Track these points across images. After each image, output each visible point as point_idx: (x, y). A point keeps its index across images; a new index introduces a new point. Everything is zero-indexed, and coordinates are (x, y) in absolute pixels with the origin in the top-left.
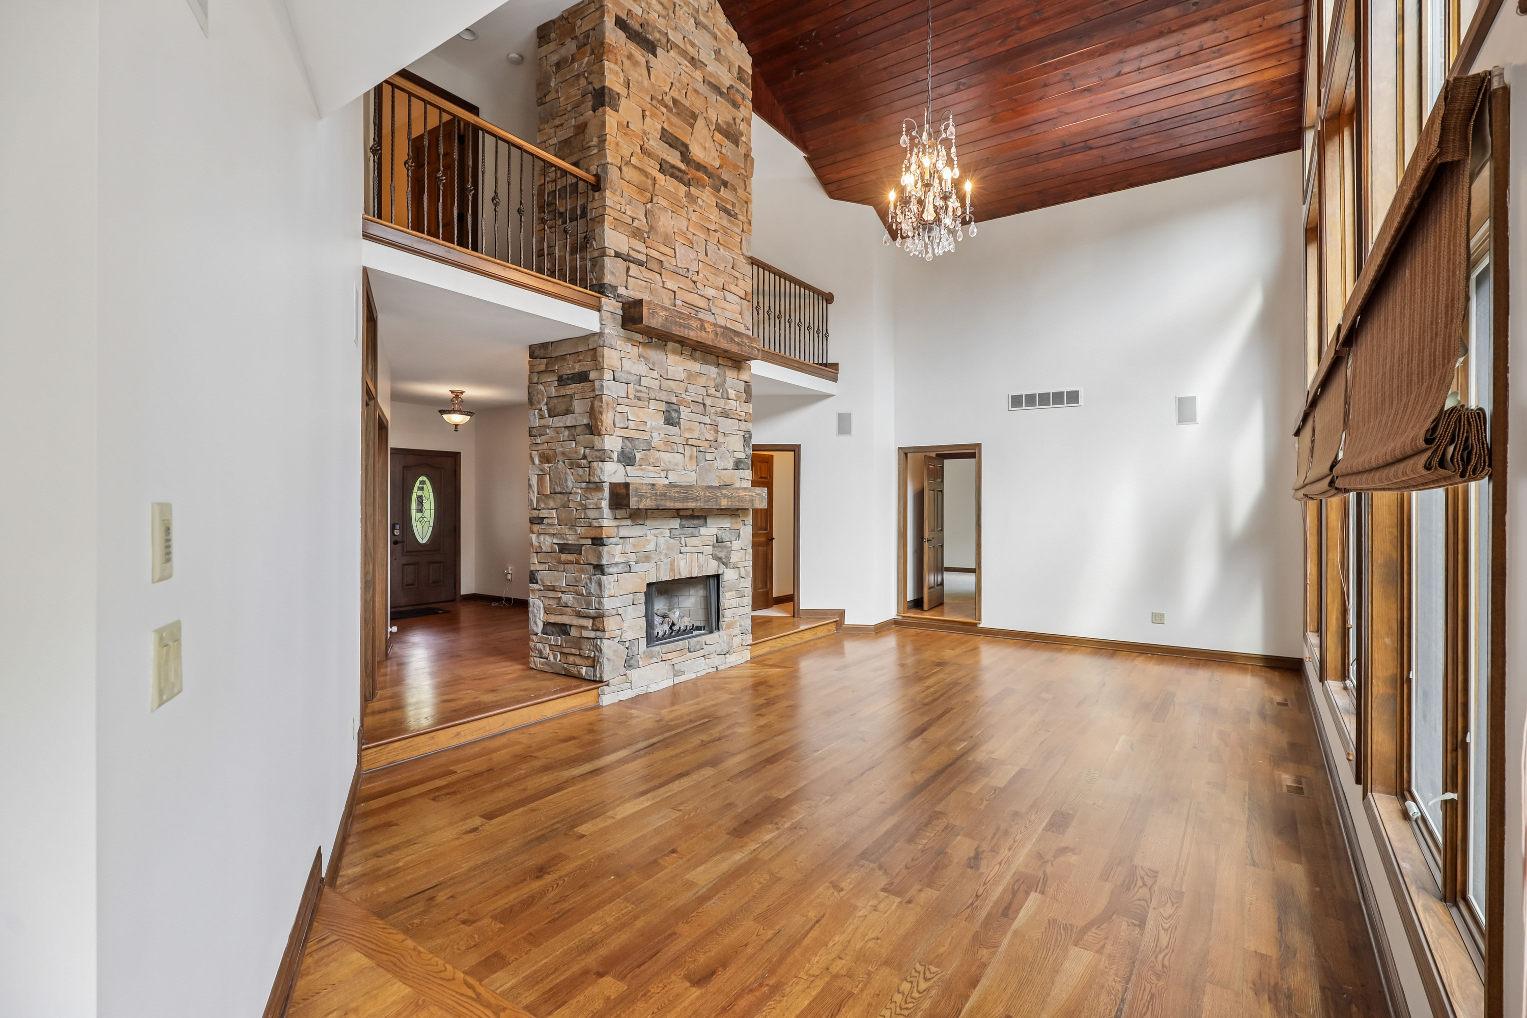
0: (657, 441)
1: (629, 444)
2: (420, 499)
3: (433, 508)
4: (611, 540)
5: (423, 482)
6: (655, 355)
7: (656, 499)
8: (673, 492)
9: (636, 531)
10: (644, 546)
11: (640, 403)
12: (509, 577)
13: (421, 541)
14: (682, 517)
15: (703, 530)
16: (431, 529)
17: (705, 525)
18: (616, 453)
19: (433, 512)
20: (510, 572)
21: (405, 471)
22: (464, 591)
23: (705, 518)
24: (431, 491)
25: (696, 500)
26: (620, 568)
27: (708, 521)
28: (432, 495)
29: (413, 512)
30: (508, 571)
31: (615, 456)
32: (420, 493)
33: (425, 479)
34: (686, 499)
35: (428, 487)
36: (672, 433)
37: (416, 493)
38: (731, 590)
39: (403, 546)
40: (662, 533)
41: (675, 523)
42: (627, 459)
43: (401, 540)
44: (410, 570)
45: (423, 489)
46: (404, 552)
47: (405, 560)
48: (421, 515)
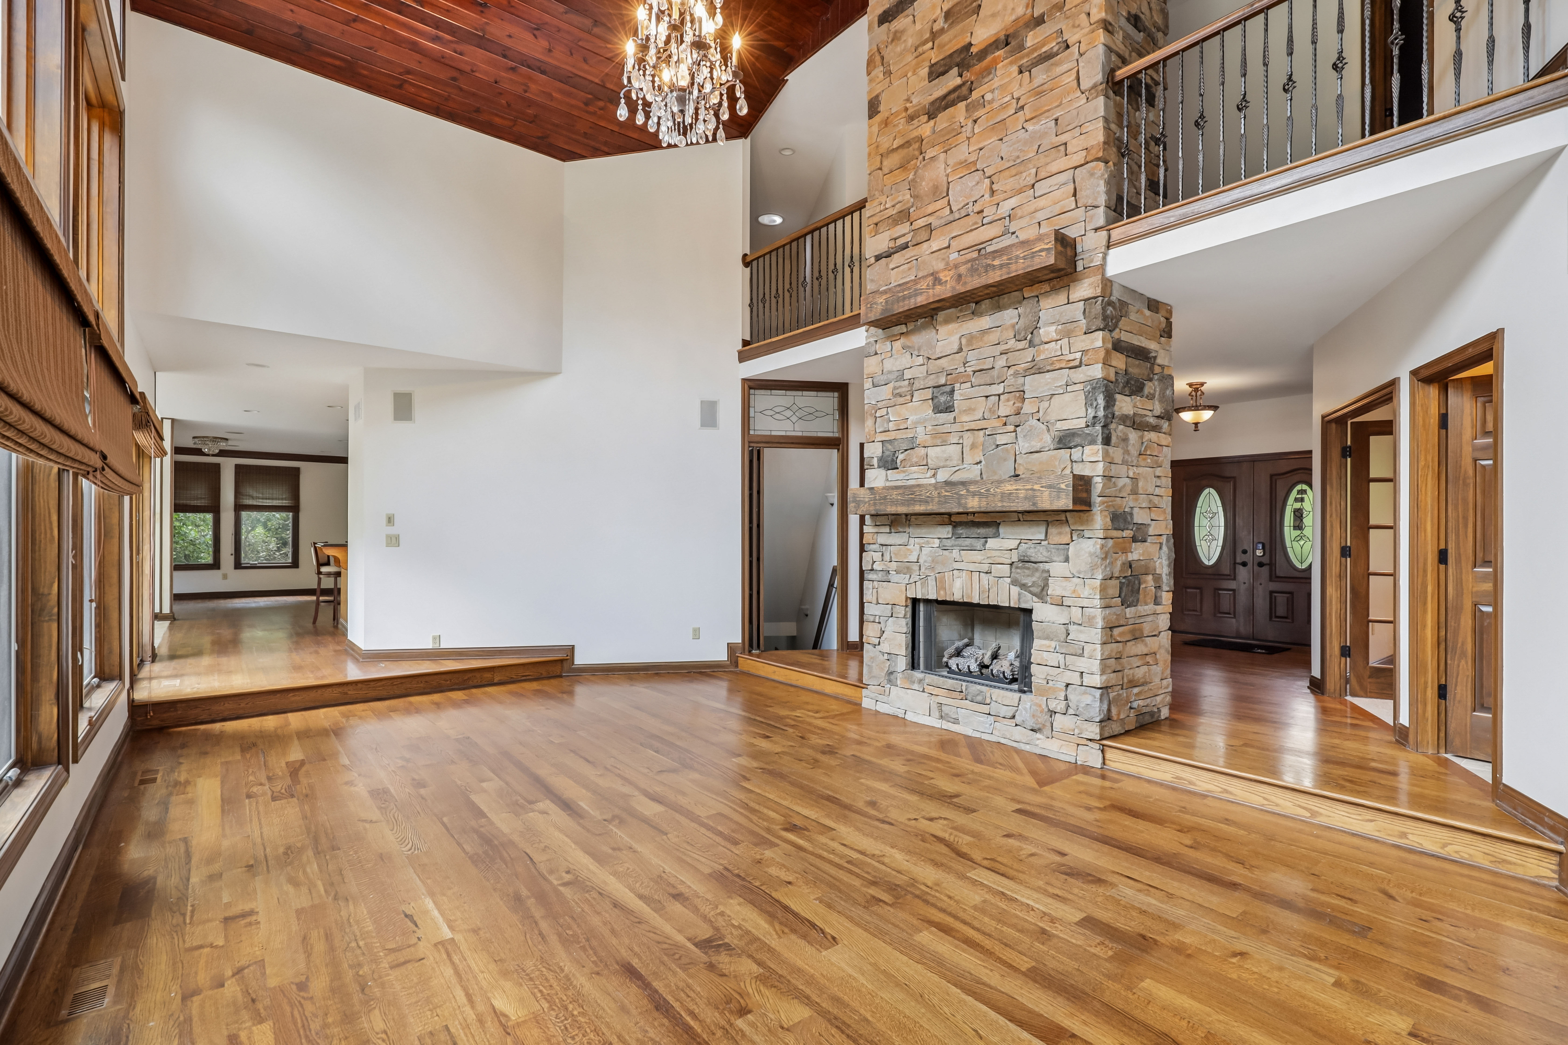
0: (921, 435)
1: (890, 447)
4: (872, 547)
5: (1302, 492)
6: (918, 339)
7: (875, 504)
8: (895, 495)
9: (895, 538)
10: (906, 557)
11: (901, 400)
13: (1299, 564)
14: (955, 525)
15: (992, 543)
17: (997, 535)
18: (876, 459)
21: (1274, 481)
23: (998, 525)
25: (927, 502)
26: (880, 576)
27: (1001, 530)
29: (1287, 529)
31: (875, 462)
32: (1298, 506)
33: (1306, 487)
34: (913, 501)
35: (1310, 497)
36: (941, 422)
37: (1291, 505)
38: (1047, 638)
39: (1270, 570)
40: (928, 543)
41: (946, 531)
42: (889, 463)
43: (1268, 562)
44: (1281, 599)
45: (1302, 500)
46: (1273, 577)
47: (1274, 586)
48: (1298, 532)
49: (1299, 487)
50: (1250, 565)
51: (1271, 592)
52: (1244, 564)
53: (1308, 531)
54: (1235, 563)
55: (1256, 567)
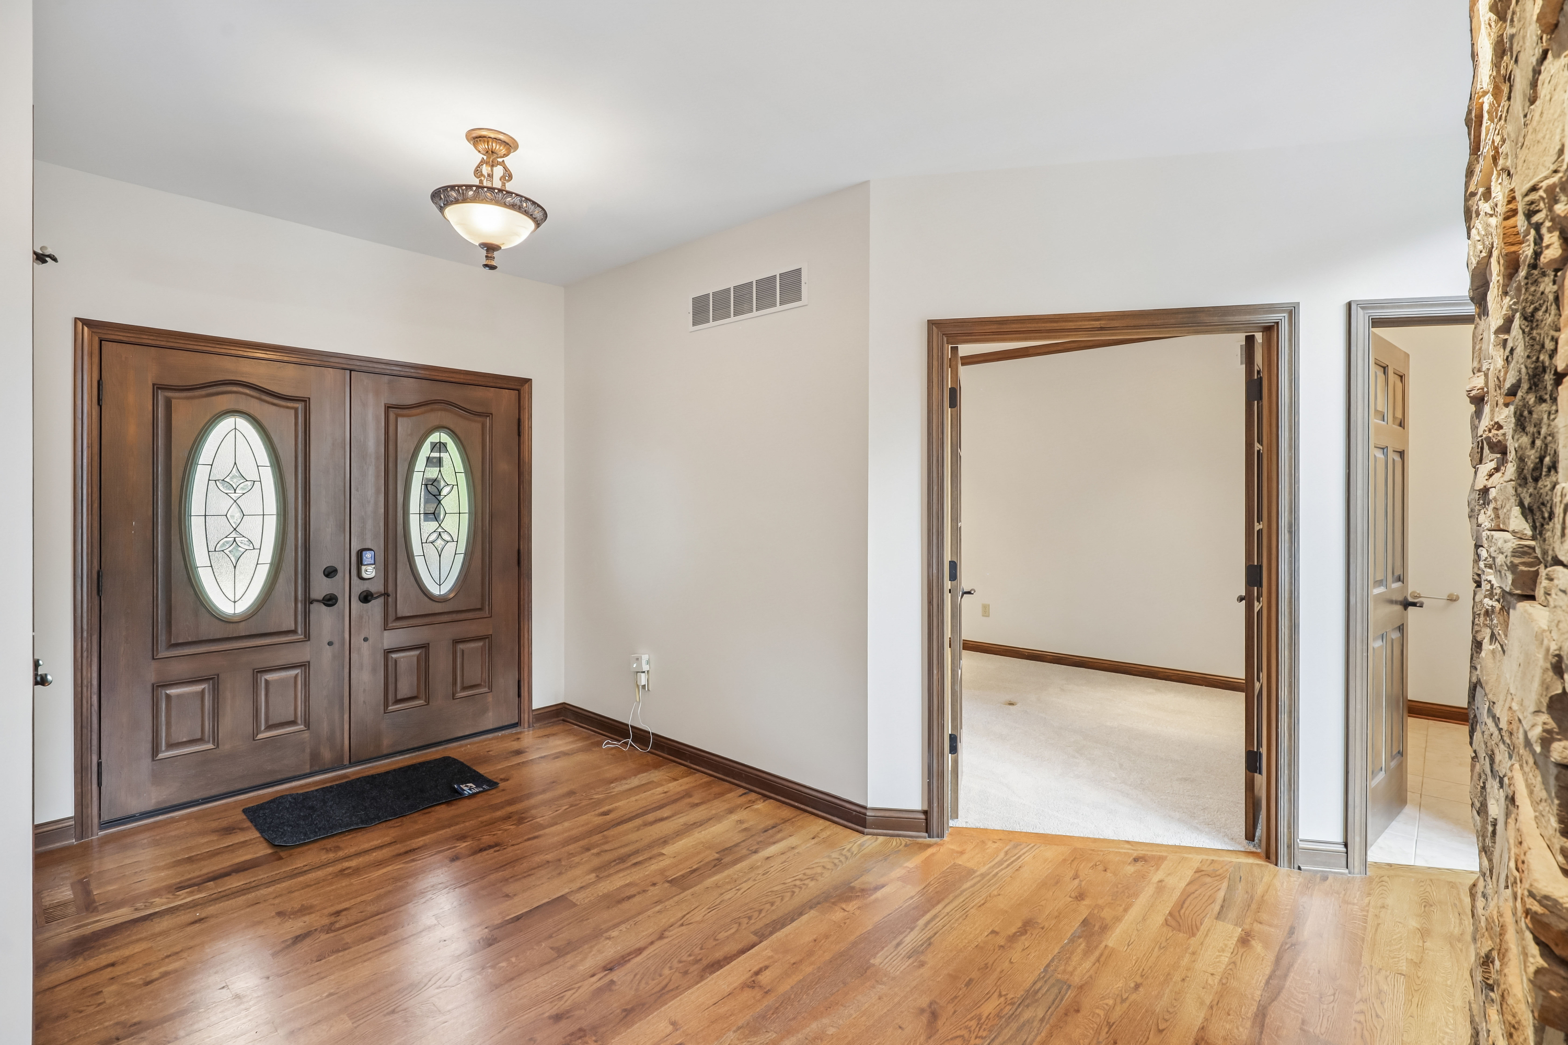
2: (433, 490)
3: (465, 508)
5: (440, 447)
12: (643, 679)
13: (434, 590)
16: (460, 559)
19: (465, 518)
20: (645, 668)
21: (392, 417)
22: (539, 701)
24: (460, 467)
28: (462, 478)
29: (414, 520)
30: (640, 665)
32: (433, 473)
33: (445, 438)
35: (453, 457)
37: (421, 472)
39: (386, 605)
43: (381, 589)
44: (406, 659)
45: (439, 462)
46: (391, 620)
47: (391, 639)
48: (433, 525)
49: (435, 437)
50: (343, 602)
51: (388, 652)
52: (330, 601)
53: (450, 524)
54: (309, 601)
55: (356, 603)
